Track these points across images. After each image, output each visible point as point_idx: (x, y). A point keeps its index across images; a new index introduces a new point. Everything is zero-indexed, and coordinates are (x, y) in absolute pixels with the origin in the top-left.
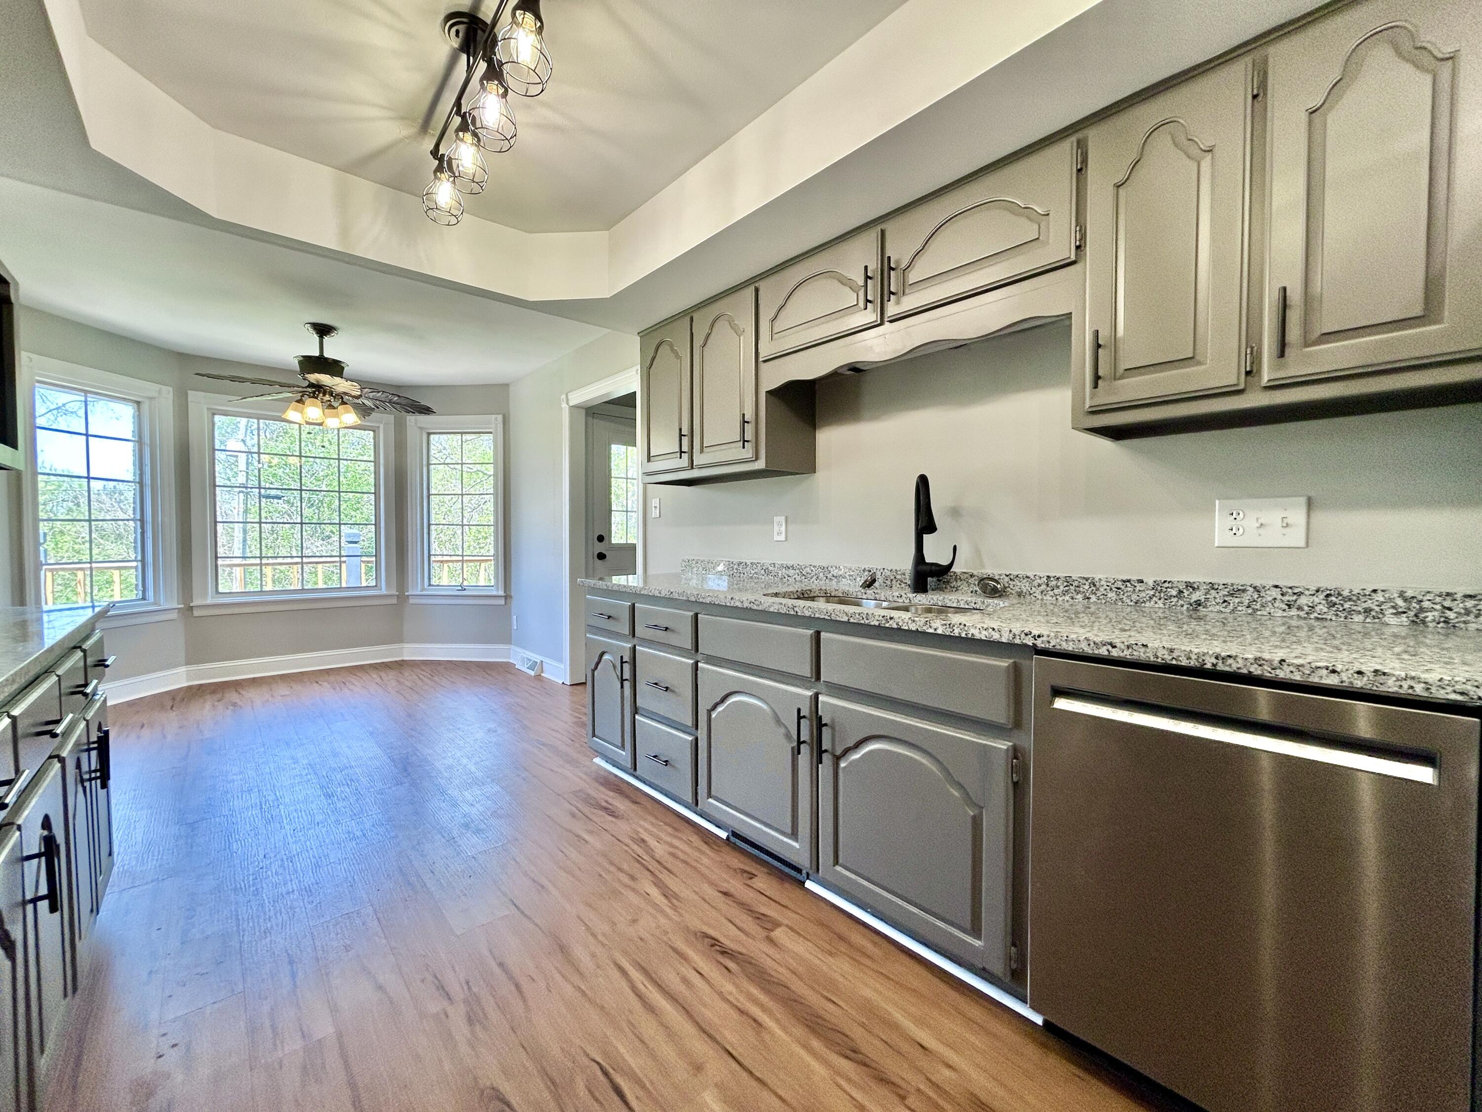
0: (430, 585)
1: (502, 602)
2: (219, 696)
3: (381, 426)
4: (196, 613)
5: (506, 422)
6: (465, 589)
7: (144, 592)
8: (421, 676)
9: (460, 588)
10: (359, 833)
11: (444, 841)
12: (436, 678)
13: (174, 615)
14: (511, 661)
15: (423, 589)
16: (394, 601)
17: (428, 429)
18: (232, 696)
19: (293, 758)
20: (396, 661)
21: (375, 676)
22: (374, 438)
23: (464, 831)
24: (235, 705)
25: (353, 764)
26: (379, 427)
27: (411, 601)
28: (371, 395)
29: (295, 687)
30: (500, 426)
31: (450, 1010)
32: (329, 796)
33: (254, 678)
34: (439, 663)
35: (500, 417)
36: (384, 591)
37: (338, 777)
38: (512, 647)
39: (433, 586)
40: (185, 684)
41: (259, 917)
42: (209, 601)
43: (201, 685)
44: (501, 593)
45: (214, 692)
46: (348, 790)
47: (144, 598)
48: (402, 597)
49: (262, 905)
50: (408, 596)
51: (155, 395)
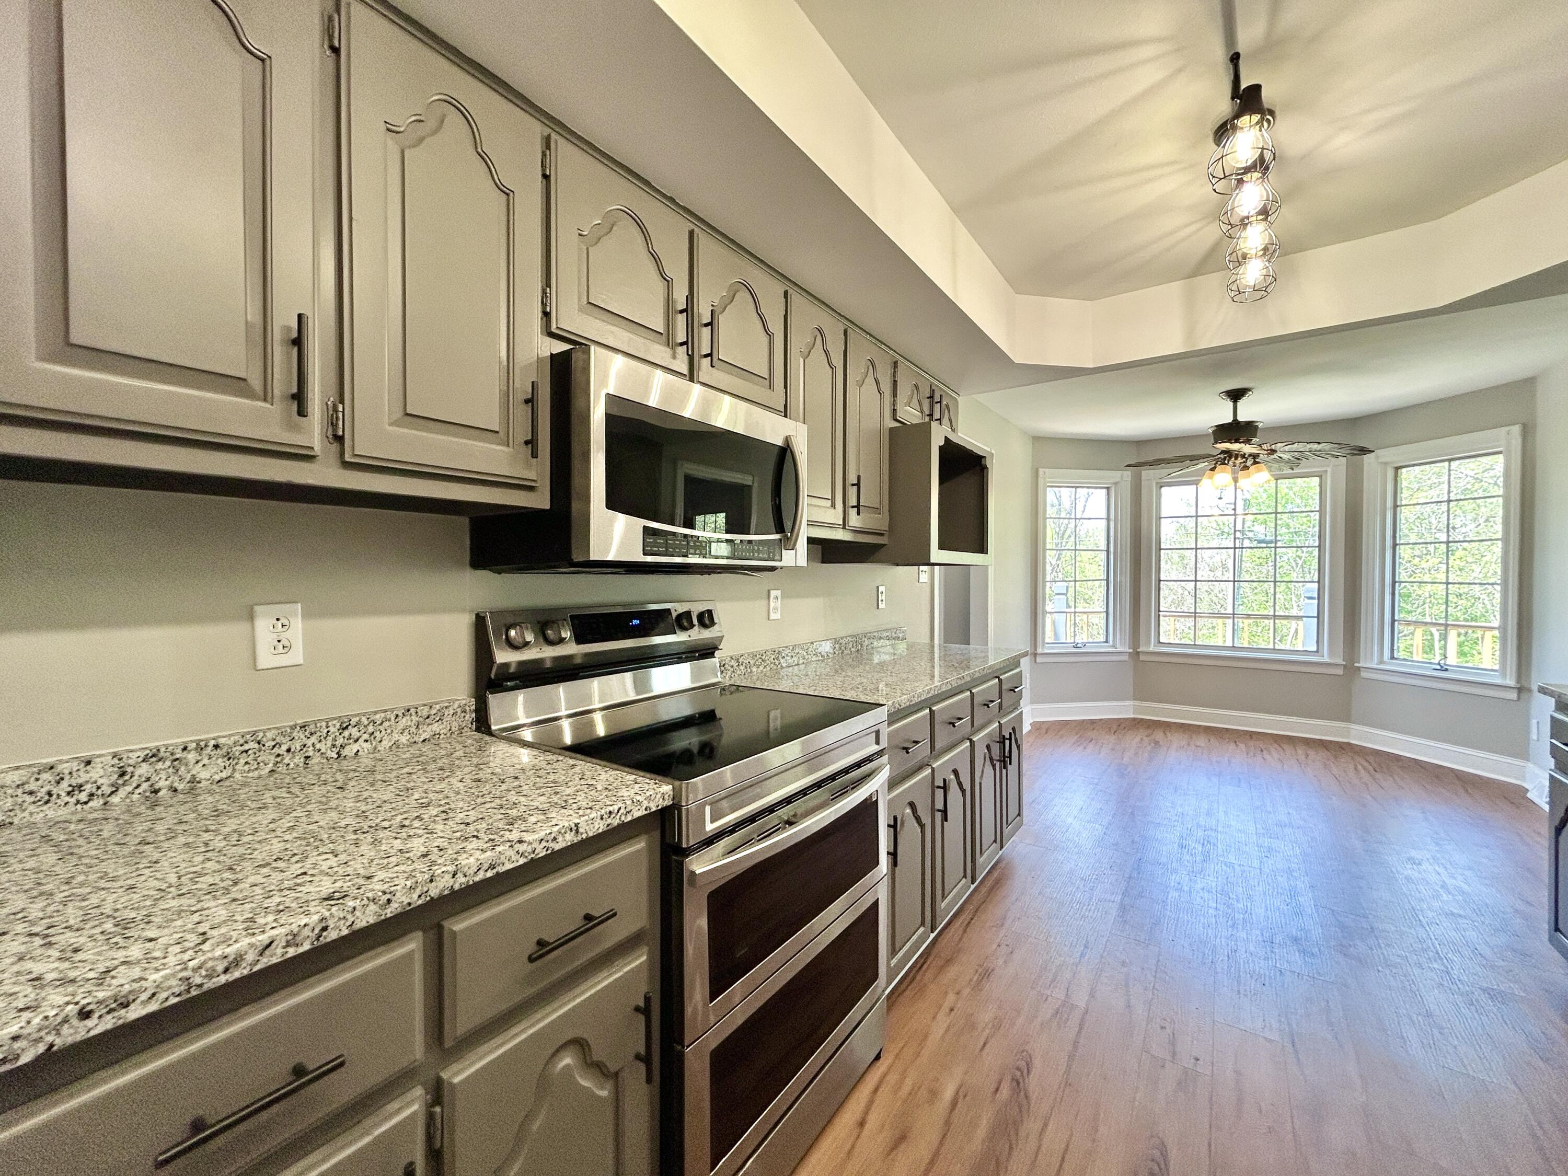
0: (1392, 658)
1: (1513, 695)
2: (1150, 731)
3: (1329, 470)
4: (1142, 658)
5: (1528, 432)
6: (1446, 670)
7: (1107, 636)
8: (1360, 767)
9: (1438, 667)
10: (1186, 888)
11: (1261, 939)
12: (1378, 776)
13: (1126, 658)
14: (1525, 785)
15: (1381, 662)
16: (1340, 672)
17: (1392, 463)
18: (1159, 735)
19: (1172, 803)
20: (1338, 742)
21: (1300, 752)
22: (1321, 486)
23: (1288, 943)
24: (1157, 743)
25: (1220, 829)
26: (1326, 471)
27: (1364, 674)
28: (1287, 448)
29: (1212, 740)
30: (1517, 442)
31: (1168, 1065)
32: (1182, 846)
33: (1183, 724)
34: (1398, 758)
35: (1516, 430)
36: (1326, 659)
37: (1199, 834)
38: (1530, 765)
39: (1396, 659)
40: (1132, 716)
41: (1084, 905)
42: (1152, 649)
43: (1142, 719)
44: (1511, 682)
45: (1148, 727)
46: (1200, 849)
47: (1107, 642)
48: (1351, 669)
49: (1091, 898)
50: (1359, 668)
51: (1118, 480)
